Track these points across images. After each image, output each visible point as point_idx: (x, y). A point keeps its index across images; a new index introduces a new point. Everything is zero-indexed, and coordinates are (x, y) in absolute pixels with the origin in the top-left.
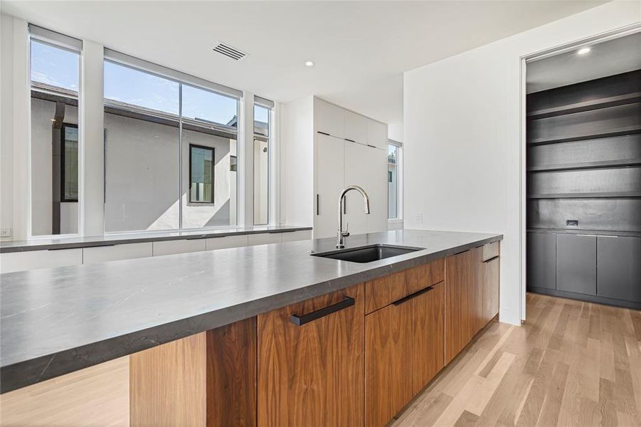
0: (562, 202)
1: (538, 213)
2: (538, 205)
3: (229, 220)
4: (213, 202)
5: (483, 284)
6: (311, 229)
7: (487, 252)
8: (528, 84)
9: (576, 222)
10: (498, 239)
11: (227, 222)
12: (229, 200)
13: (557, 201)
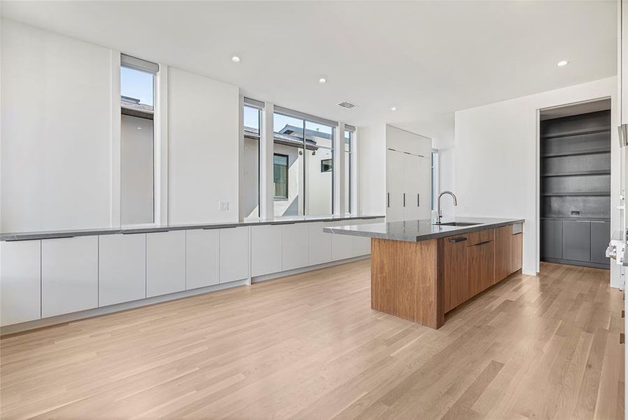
0: (567, 198)
1: (550, 206)
2: (550, 201)
3: (297, 212)
4: (287, 198)
5: (512, 257)
6: (384, 217)
7: (515, 229)
8: (541, 116)
9: (578, 213)
10: (522, 222)
11: (296, 213)
12: (297, 197)
13: (564, 198)
